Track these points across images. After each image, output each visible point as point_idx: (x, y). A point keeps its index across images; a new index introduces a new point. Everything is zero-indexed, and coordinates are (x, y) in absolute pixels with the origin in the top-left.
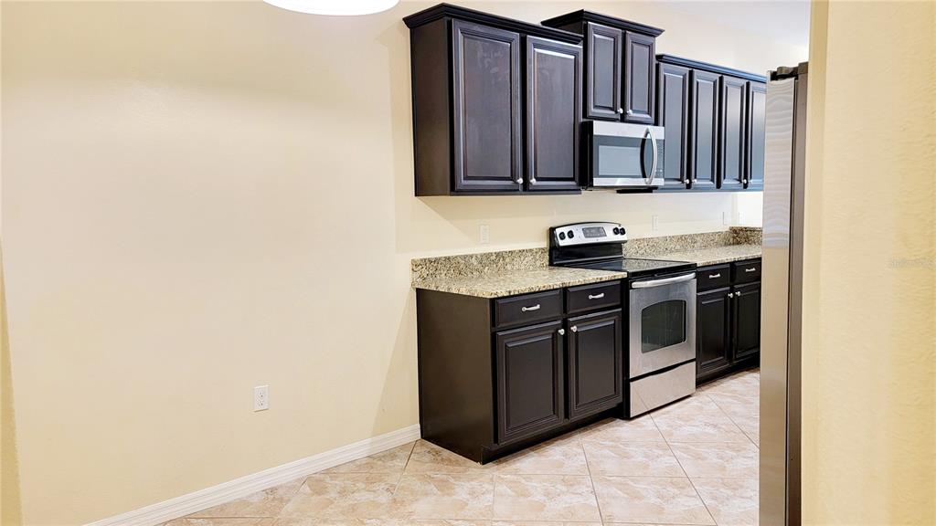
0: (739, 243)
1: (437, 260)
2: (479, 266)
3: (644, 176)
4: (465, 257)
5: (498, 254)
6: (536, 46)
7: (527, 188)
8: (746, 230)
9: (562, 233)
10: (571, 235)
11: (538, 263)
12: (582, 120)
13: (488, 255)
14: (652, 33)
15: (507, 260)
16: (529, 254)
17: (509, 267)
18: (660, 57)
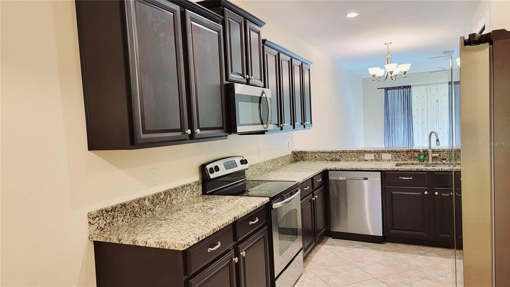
0: (297, 161)
1: (114, 209)
2: (152, 206)
3: (262, 124)
4: (138, 201)
5: (166, 193)
6: (193, 19)
7: (192, 138)
8: (301, 152)
9: (211, 168)
10: (217, 169)
11: (195, 194)
12: (225, 82)
13: (157, 195)
14: (259, 23)
15: (173, 196)
16: (188, 188)
17: (174, 202)
18: (264, 41)
